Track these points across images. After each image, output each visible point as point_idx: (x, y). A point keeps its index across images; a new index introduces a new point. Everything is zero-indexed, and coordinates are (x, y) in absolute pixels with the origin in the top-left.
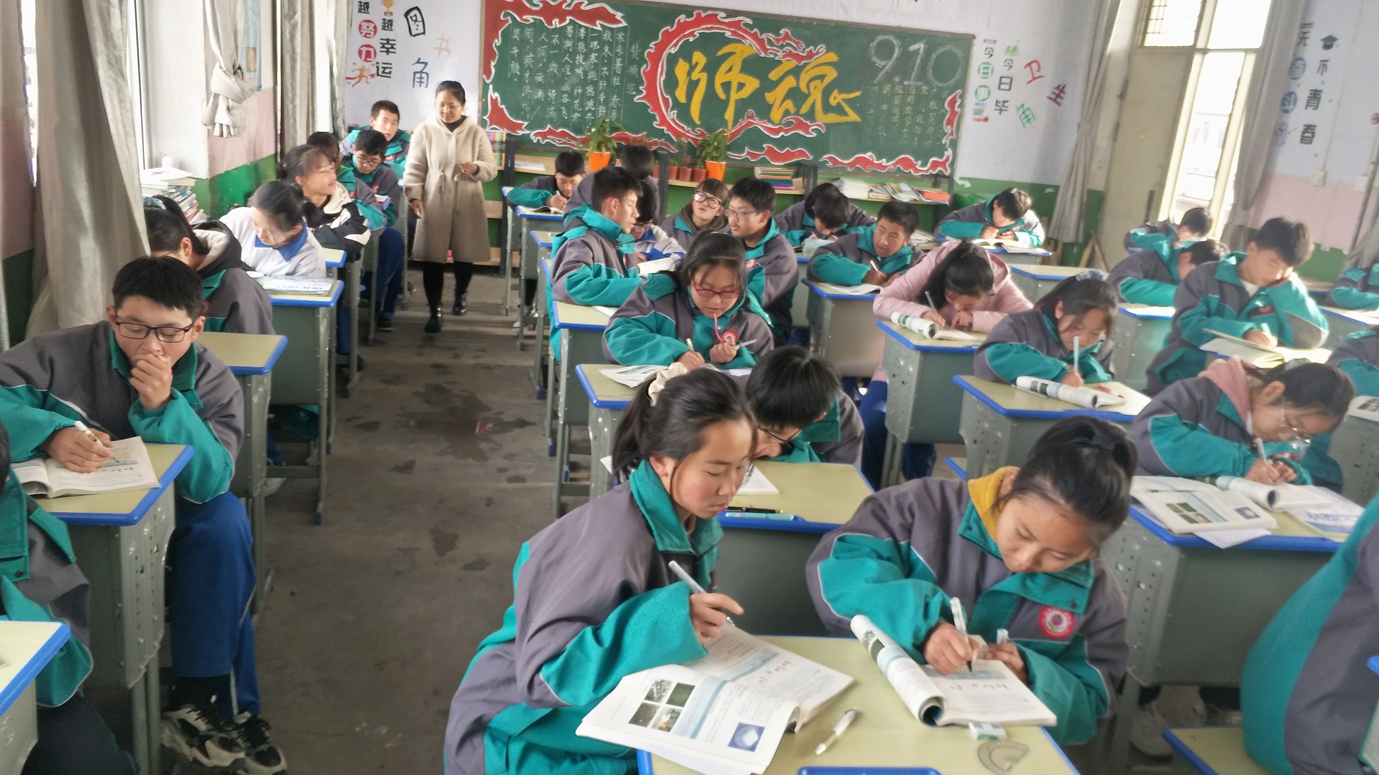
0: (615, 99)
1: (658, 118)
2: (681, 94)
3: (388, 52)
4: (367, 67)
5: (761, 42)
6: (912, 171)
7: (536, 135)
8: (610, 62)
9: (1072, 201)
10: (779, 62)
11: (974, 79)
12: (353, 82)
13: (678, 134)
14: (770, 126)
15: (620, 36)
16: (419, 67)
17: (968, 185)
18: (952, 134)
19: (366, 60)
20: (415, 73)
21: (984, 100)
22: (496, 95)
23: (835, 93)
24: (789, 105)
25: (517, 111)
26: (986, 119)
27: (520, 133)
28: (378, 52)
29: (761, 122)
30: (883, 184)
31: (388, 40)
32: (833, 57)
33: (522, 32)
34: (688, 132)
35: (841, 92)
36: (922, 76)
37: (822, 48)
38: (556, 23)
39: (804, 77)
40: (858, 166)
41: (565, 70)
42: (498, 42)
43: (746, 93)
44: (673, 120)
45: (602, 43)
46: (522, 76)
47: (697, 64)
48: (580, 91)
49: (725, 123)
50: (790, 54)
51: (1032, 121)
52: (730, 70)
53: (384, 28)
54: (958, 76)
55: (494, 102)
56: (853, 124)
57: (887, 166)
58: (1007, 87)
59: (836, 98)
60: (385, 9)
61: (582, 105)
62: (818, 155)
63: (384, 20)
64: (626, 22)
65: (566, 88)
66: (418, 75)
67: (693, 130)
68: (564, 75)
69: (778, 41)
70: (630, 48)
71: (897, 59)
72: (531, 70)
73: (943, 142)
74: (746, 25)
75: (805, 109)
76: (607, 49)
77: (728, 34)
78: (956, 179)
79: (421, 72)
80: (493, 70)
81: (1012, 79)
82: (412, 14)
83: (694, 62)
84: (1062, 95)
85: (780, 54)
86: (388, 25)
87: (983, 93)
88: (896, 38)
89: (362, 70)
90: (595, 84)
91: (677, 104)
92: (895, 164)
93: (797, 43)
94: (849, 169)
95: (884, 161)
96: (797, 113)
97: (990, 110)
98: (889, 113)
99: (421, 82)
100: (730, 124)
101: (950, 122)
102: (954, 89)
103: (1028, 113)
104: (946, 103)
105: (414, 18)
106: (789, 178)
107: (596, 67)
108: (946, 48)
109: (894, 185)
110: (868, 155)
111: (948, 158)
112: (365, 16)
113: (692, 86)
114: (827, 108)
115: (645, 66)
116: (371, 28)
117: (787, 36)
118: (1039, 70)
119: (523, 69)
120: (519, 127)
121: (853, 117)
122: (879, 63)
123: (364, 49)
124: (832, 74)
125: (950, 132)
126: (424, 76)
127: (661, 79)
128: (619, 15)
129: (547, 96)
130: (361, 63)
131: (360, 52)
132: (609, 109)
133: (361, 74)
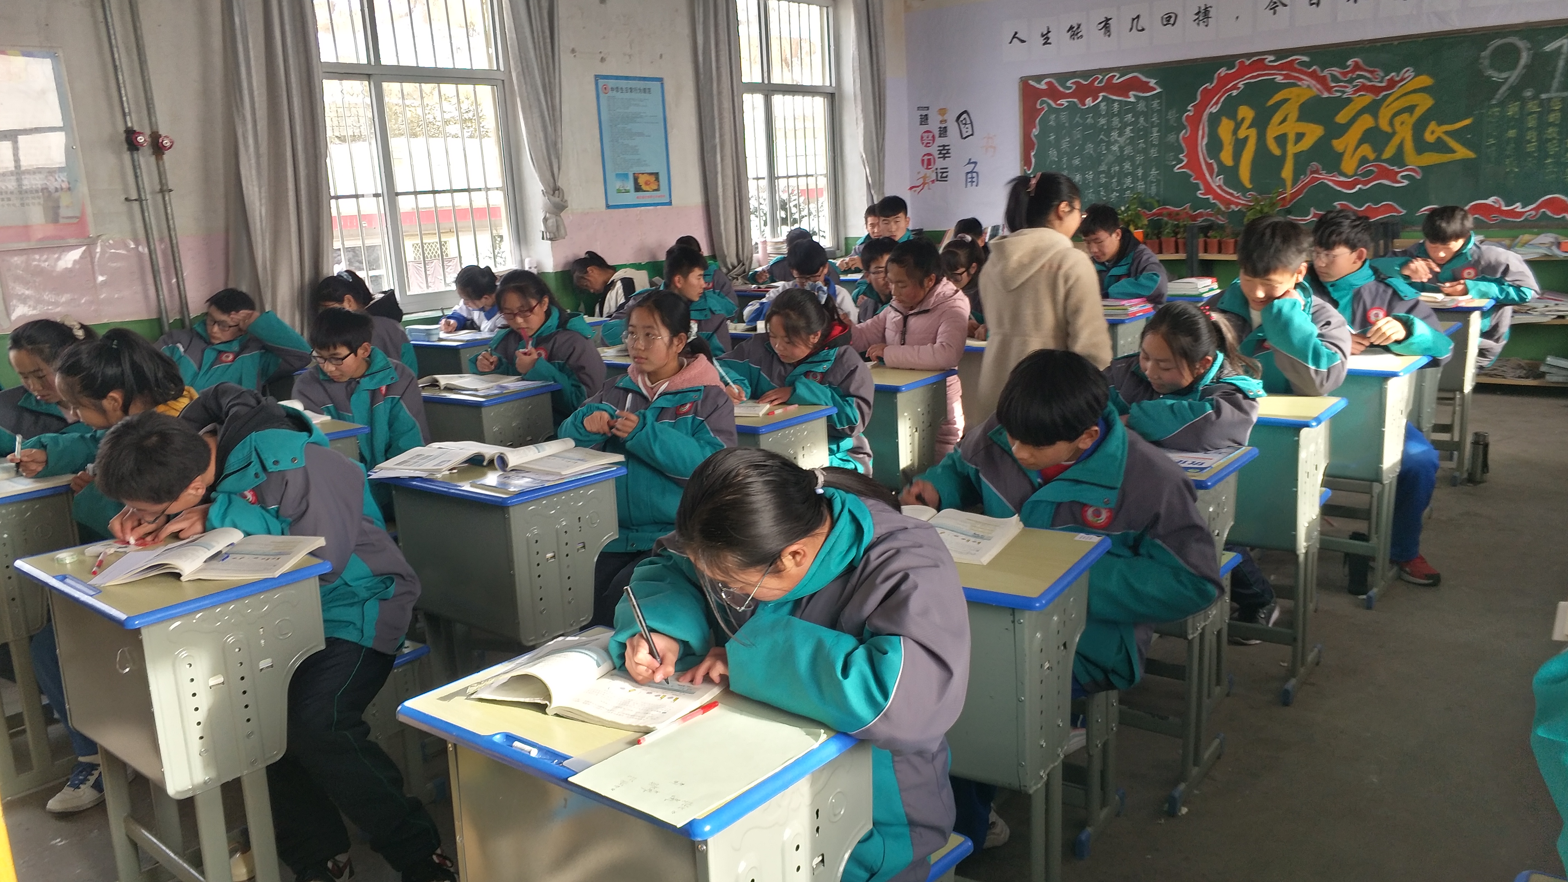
0: (1154, 172)
1: (1202, 187)
2: (1226, 157)
3: (944, 158)
4: (927, 175)
5: (1322, 81)
8: (1147, 133)
10: (1349, 101)
12: (918, 189)
13: (1228, 203)
14: (1342, 179)
15: (1155, 104)
16: (970, 167)
19: (927, 169)
20: (967, 174)
23: (1433, 125)
24: (1366, 150)
28: (936, 159)
29: (1328, 176)
31: (944, 146)
32: (1425, 80)
33: (1057, 118)
34: (1238, 198)
35: (1440, 124)
37: (1408, 72)
38: (1089, 102)
39: (1385, 114)
41: (1101, 149)
42: (1035, 131)
43: (1306, 144)
44: (1219, 187)
45: (1137, 115)
46: (1060, 161)
47: (1243, 119)
48: (1117, 168)
49: (1283, 182)
50: (1364, 88)
52: (1284, 120)
53: (940, 136)
56: (1465, 162)
57: (1522, 213)
59: (1433, 132)
60: (940, 118)
61: (1120, 183)
62: (1412, 208)
63: (940, 128)
64: (1161, 88)
65: (1103, 168)
66: (969, 176)
67: (1244, 195)
68: (1100, 154)
69: (1345, 74)
70: (1167, 115)
71: (1526, 66)
72: (1067, 154)
74: (1302, 63)
75: (1389, 152)
76: (1142, 119)
77: (1279, 79)
79: (972, 172)
80: (1033, 160)
82: (962, 118)
83: (1240, 117)
85: (1350, 90)
86: (943, 132)
88: (1522, 39)
89: (924, 177)
90: (1131, 159)
91: (1223, 169)
92: (1536, 209)
93: (1371, 72)
95: (1518, 207)
96: (1378, 158)
98: (1520, 141)
99: (972, 182)
100: (1289, 183)
105: (964, 122)
109: (1528, 238)
110: (1490, 201)
112: (925, 128)
113: (1240, 145)
114: (1421, 147)
115: (1184, 131)
116: (930, 138)
117: (1357, 67)
119: (1061, 155)
121: (1462, 152)
122: (1496, 76)
123: (926, 158)
124: (1425, 102)
126: (974, 175)
127: (1203, 143)
128: (1152, 82)
130: (924, 171)
131: (923, 160)
132: (1148, 184)
133: (924, 180)
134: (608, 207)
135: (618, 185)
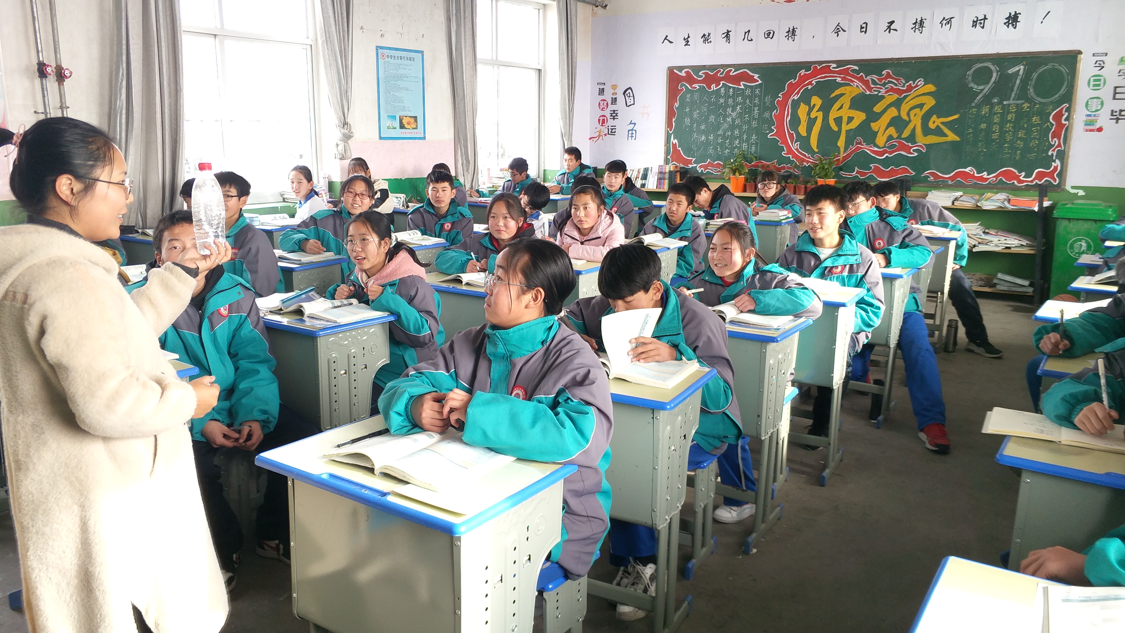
0: (754, 137)
1: (785, 149)
2: (802, 130)
3: (614, 119)
4: (602, 130)
5: (866, 83)
6: (1016, 182)
7: (700, 167)
8: (750, 111)
10: (883, 97)
11: (1083, 92)
12: (595, 139)
13: (801, 160)
14: (876, 149)
15: (757, 91)
16: (631, 127)
17: (1081, 193)
18: (1059, 145)
19: (602, 125)
21: (1097, 111)
22: (676, 141)
23: (934, 118)
24: (892, 131)
25: (689, 151)
26: (1100, 130)
27: (691, 166)
28: (609, 119)
29: (867, 147)
31: (614, 111)
32: (931, 88)
33: (692, 97)
34: (809, 158)
35: (939, 116)
37: (921, 82)
38: (713, 86)
39: (905, 108)
40: (959, 179)
41: (720, 120)
42: (677, 105)
43: (855, 124)
44: (797, 150)
45: (744, 98)
47: (814, 105)
48: (730, 133)
49: (838, 149)
50: (892, 90)
52: (841, 108)
53: (612, 104)
55: (674, 145)
56: (953, 143)
57: (988, 179)
59: (935, 122)
60: (612, 91)
61: (731, 143)
62: (919, 171)
63: (612, 98)
64: (762, 80)
65: (720, 132)
66: (630, 132)
67: (812, 156)
68: (719, 123)
69: (881, 80)
70: (764, 99)
71: (994, 82)
72: (697, 122)
73: (1050, 153)
74: (854, 71)
75: (906, 134)
76: (748, 101)
77: (839, 80)
78: (1068, 187)
79: (632, 130)
80: (674, 124)
82: (627, 93)
83: (812, 104)
85: (883, 91)
86: (614, 101)
87: (1095, 105)
88: (993, 65)
89: (600, 132)
90: (739, 127)
91: (800, 138)
92: (996, 177)
93: (897, 80)
94: (950, 182)
95: (985, 175)
96: (899, 137)
97: (1104, 119)
98: (989, 131)
99: (632, 137)
100: (842, 150)
101: (1057, 135)
102: (1059, 104)
104: (1051, 117)
105: (628, 95)
107: (740, 115)
108: (1049, 66)
109: (991, 195)
110: (968, 170)
111: (1056, 168)
112: (602, 97)
113: (811, 122)
114: (927, 131)
115: (775, 111)
116: (605, 104)
117: (888, 75)
119: (692, 122)
120: (690, 162)
121: (952, 137)
122: (975, 87)
123: (601, 118)
124: (930, 102)
125: (1057, 143)
126: (634, 132)
127: (787, 119)
128: (756, 76)
129: (707, 139)
130: (599, 127)
131: (599, 120)
132: (750, 145)
133: (599, 134)
134: (381, 138)
135: (388, 123)
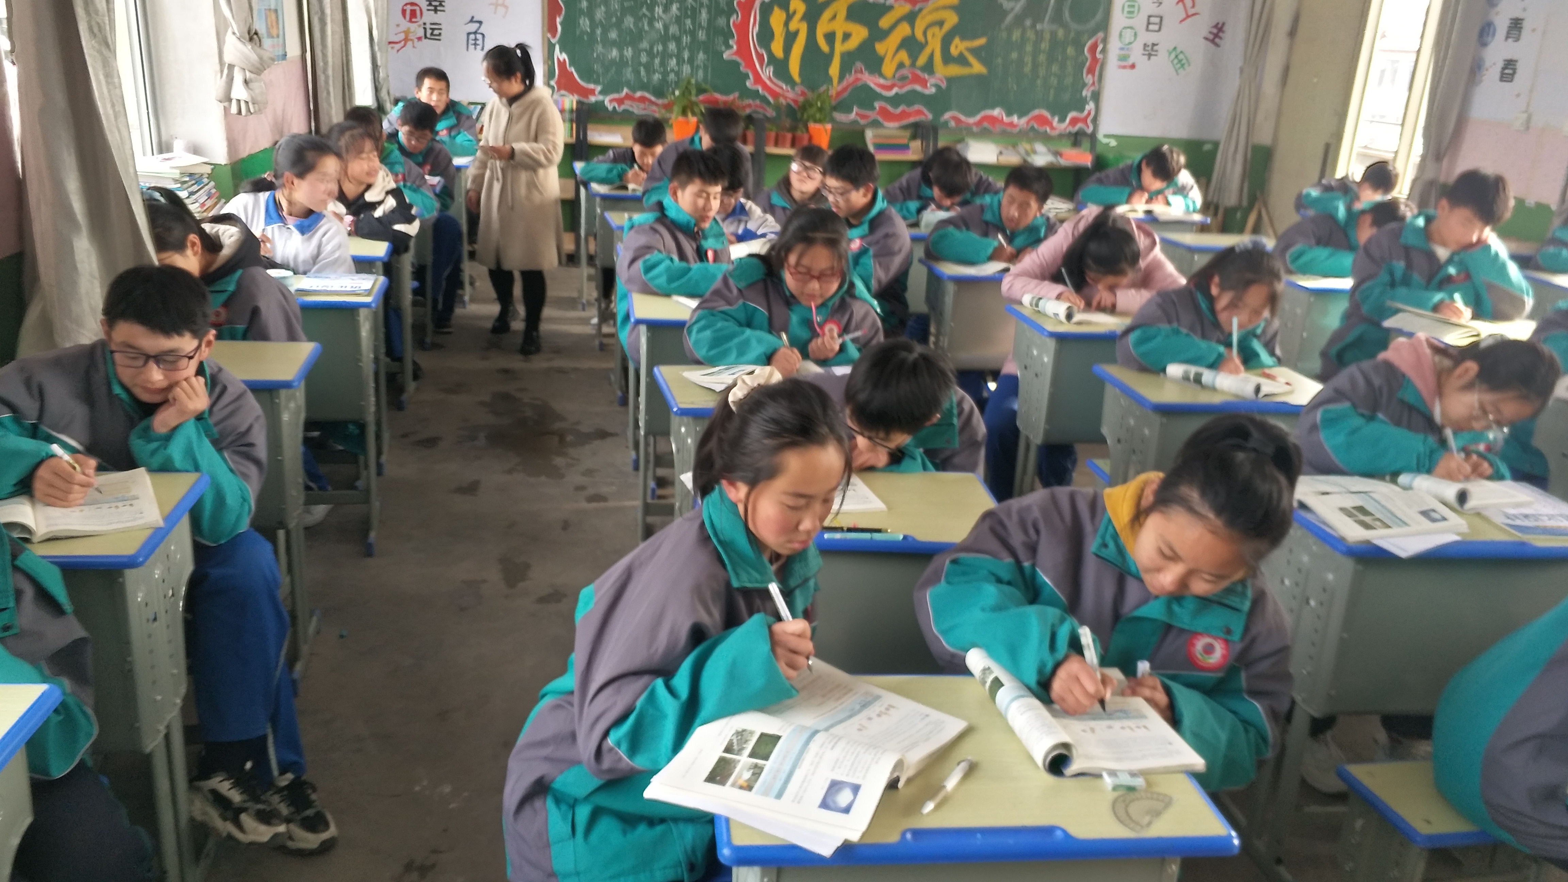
0: (701, 56)
1: (751, 76)
2: (777, 48)
3: (436, 11)
4: (412, 29)
6: (1048, 130)
7: (611, 101)
8: (695, 13)
9: (1234, 160)
10: (891, 7)
11: (1118, 19)
12: (398, 46)
13: (775, 95)
14: (882, 81)
16: (473, 27)
17: (1113, 143)
18: (1093, 83)
19: (410, 21)
20: (469, 34)
21: (1130, 43)
22: (564, 56)
23: (957, 40)
24: (903, 56)
25: (587, 75)
26: (1133, 66)
27: (593, 99)
28: (424, 10)
29: (872, 78)
30: (1014, 146)
34: (787, 91)
35: (963, 38)
36: (1058, 18)
39: (920, 24)
40: (985, 125)
41: (643, 25)
43: (853, 44)
44: (770, 78)
46: (593, 31)
47: (795, 13)
48: (660, 48)
49: (830, 80)
51: (1186, 66)
52: (834, 17)
54: (1099, 16)
55: (562, 64)
56: (979, 77)
57: (1018, 125)
58: (1156, 27)
59: (958, 46)
61: (663, 64)
62: (938, 113)
65: (645, 45)
66: (472, 36)
67: (793, 88)
68: (641, 30)
72: (603, 26)
73: (1084, 93)
75: (922, 60)
78: (1100, 136)
79: (475, 33)
80: (559, 28)
81: (1161, 18)
83: (792, 9)
84: (1221, 34)
87: (1128, 35)
89: (407, 32)
90: (678, 40)
91: (772, 59)
92: (1028, 123)
94: (975, 130)
95: (1015, 119)
96: (913, 65)
97: (1136, 55)
98: (1020, 62)
99: (475, 44)
100: (835, 81)
101: (1091, 71)
102: (1094, 32)
103: (1181, 57)
104: (1086, 49)
106: (905, 141)
107: (679, 20)
109: (1027, 146)
110: (997, 112)
111: (1089, 114)
113: (790, 38)
114: (947, 58)
115: (735, 16)
118: (1193, 6)
119: (593, 25)
120: (592, 92)
121: (977, 68)
122: (1006, 4)
123: (409, 8)
124: (952, 19)
125: (1091, 82)
126: (479, 37)
127: (754, 31)
129: (622, 56)
130: (405, 24)
131: (404, 12)
132: (694, 69)
133: (406, 36)
